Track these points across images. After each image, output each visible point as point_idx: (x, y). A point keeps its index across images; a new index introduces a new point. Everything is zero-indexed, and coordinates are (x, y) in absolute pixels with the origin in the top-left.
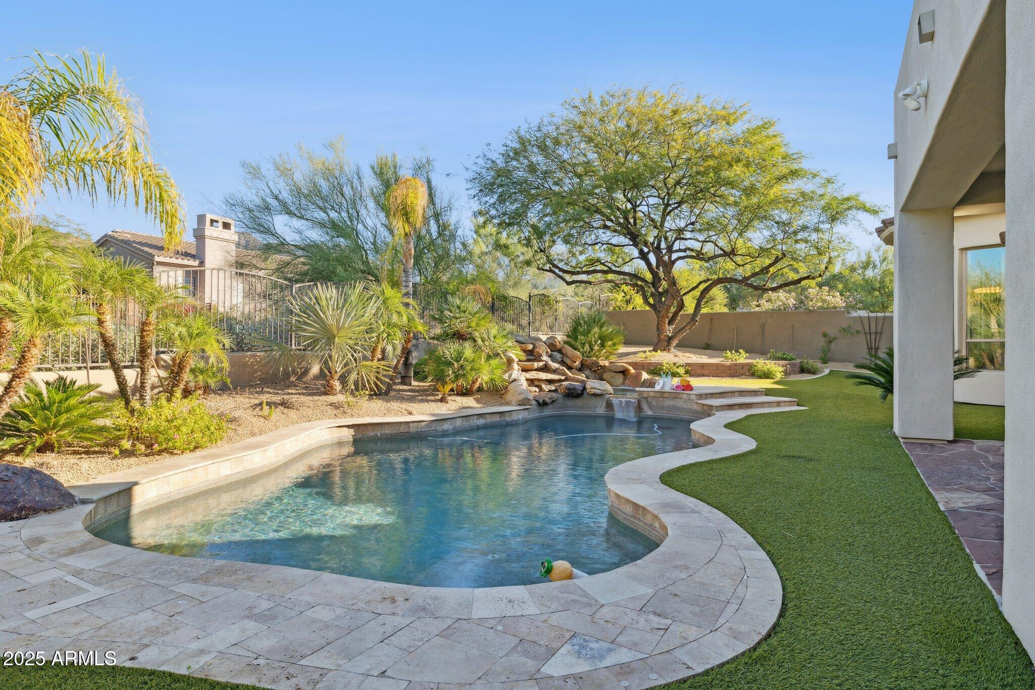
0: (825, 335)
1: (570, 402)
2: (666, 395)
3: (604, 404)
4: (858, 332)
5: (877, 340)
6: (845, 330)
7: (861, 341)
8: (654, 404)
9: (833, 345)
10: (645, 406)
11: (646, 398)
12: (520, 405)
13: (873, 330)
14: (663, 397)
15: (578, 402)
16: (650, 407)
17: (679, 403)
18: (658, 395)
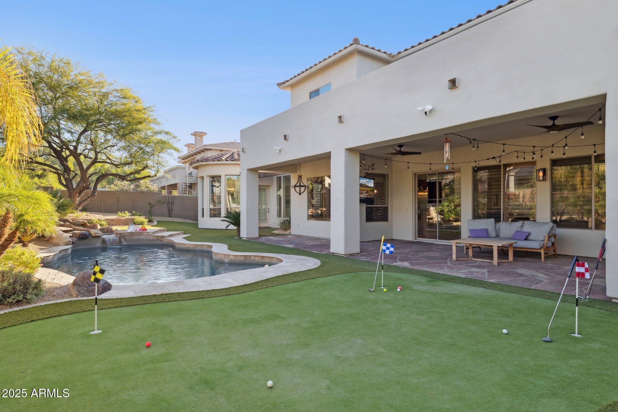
0: (150, 204)
1: (81, 242)
2: (134, 234)
3: (101, 241)
4: (164, 202)
5: (172, 206)
6: (159, 202)
7: (165, 206)
8: (128, 239)
9: (153, 209)
10: (123, 240)
11: (124, 236)
12: (66, 245)
13: (170, 202)
14: (133, 235)
15: (86, 241)
16: (126, 240)
17: (142, 237)
18: (130, 234)
